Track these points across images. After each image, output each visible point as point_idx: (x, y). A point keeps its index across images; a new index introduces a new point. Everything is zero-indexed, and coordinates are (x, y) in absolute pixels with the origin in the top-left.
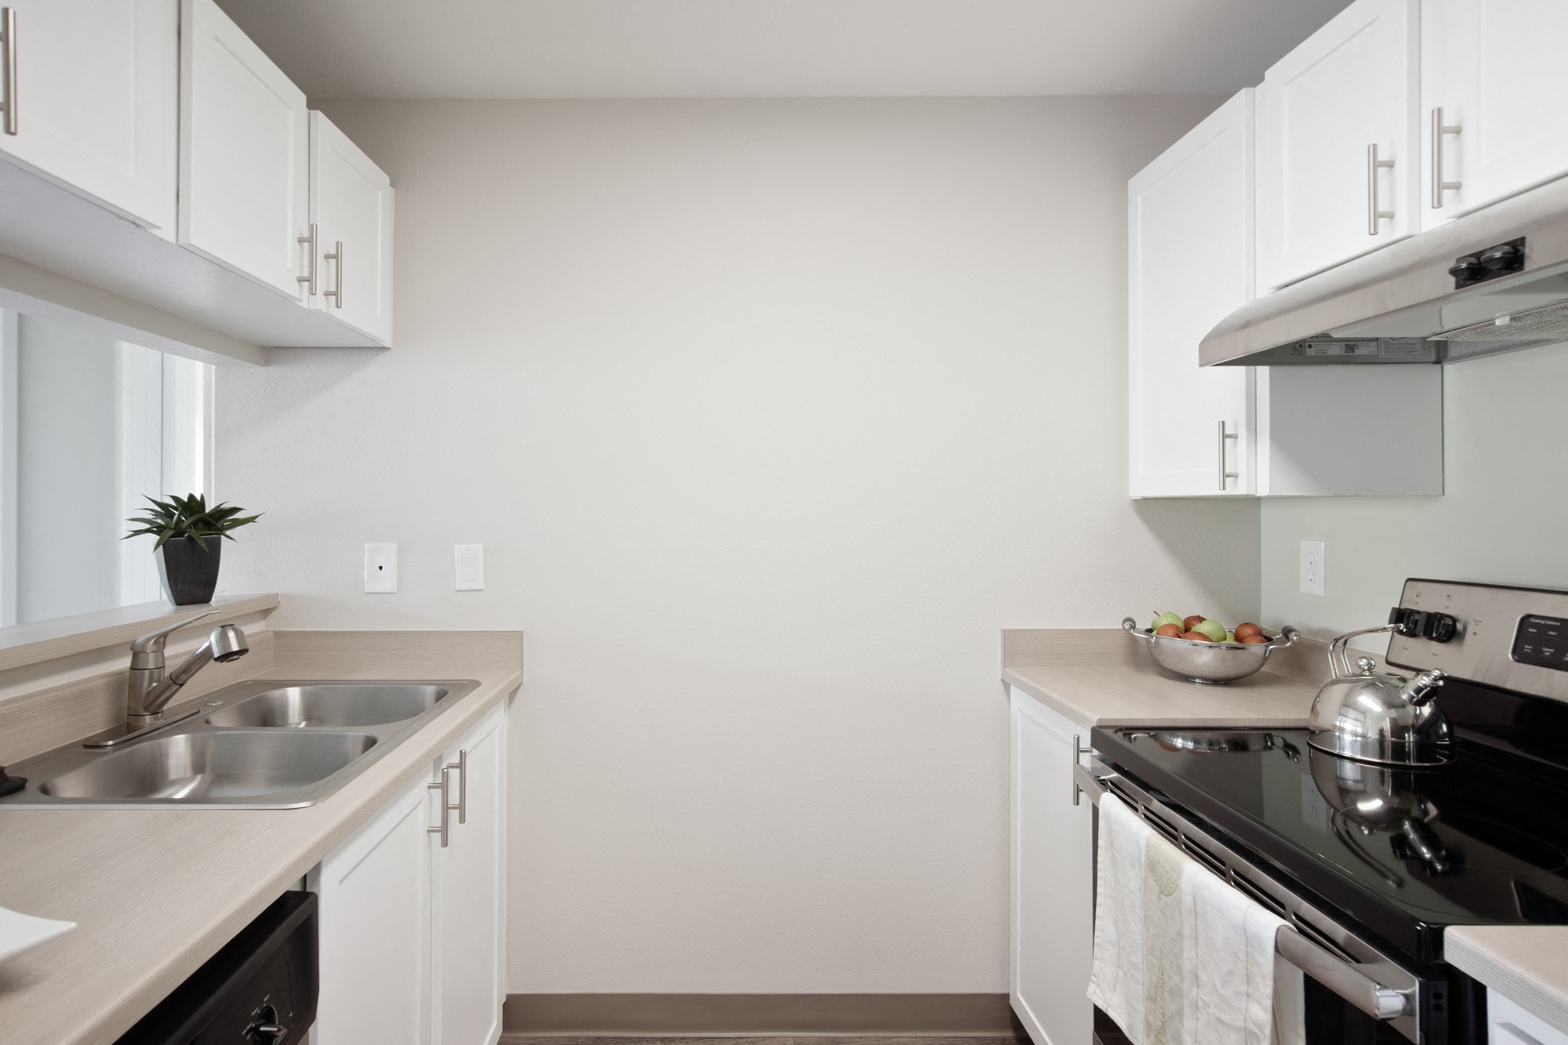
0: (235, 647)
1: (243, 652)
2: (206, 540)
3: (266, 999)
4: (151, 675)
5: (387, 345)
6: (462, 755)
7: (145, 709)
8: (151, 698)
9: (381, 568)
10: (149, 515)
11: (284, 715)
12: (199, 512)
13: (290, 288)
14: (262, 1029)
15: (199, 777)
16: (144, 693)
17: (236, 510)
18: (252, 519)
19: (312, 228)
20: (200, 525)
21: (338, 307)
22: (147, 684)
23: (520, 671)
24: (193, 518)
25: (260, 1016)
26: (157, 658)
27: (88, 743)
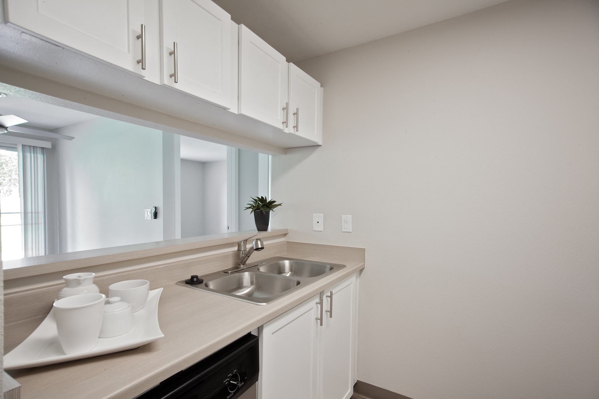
0: (260, 246)
1: (262, 248)
2: (265, 211)
3: (235, 371)
4: (242, 252)
5: (320, 144)
6: (331, 293)
7: (241, 263)
8: (242, 260)
9: (318, 222)
10: (252, 203)
11: (284, 269)
12: (265, 202)
13: (280, 126)
14: (231, 382)
15: (253, 286)
16: (241, 257)
17: (274, 202)
18: (280, 205)
19: (287, 104)
20: (265, 206)
21: (297, 131)
22: (242, 255)
23: (363, 263)
24: (263, 204)
25: (231, 377)
26: (244, 248)
27: (225, 271)
